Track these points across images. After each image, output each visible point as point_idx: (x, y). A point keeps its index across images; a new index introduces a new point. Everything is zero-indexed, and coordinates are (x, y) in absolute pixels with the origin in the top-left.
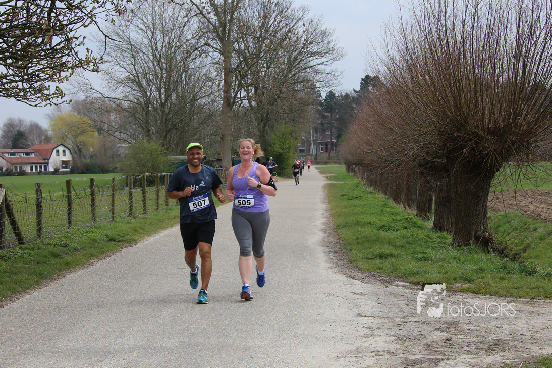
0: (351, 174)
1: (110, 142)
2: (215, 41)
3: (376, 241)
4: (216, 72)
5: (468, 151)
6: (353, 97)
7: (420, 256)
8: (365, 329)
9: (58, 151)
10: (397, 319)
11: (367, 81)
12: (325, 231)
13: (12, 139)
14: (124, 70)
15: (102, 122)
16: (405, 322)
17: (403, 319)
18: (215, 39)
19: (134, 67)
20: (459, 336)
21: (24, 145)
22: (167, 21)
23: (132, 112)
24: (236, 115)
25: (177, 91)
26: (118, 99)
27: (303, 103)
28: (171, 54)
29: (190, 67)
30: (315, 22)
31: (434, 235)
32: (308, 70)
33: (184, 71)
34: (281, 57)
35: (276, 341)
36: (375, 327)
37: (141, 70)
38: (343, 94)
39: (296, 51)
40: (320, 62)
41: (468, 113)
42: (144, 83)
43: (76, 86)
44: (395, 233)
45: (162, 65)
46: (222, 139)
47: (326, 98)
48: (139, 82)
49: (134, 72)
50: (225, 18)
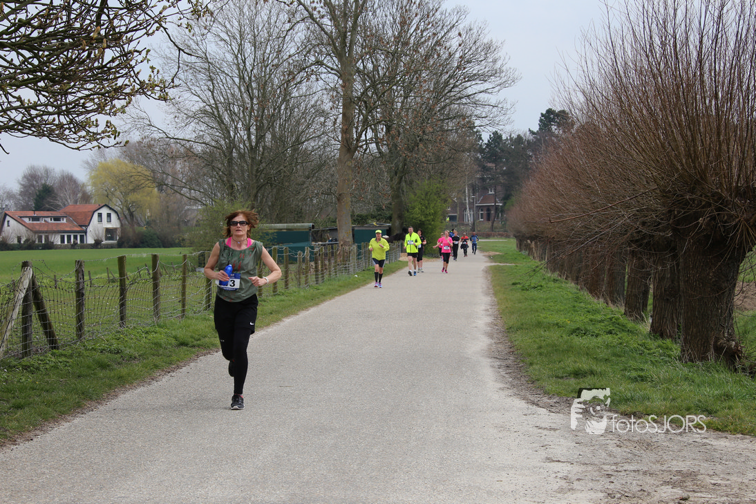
0: (524, 253)
1: (175, 203)
2: (328, 58)
3: (568, 351)
4: (331, 103)
5: (706, 221)
6: (528, 141)
7: (634, 374)
8: (558, 480)
9: (100, 215)
10: (606, 467)
11: (549, 117)
12: (491, 336)
13: (35, 197)
14: (198, 99)
15: (164, 173)
16: (617, 471)
17: (614, 467)
18: (330, 55)
19: (213, 95)
20: (699, 494)
21: (52, 205)
22: (260, 28)
23: (208, 160)
24: (359, 166)
25: (273, 130)
26: (189, 141)
27: (457, 149)
28: (265, 76)
29: (293, 95)
30: (475, 31)
31: (653, 344)
32: (464, 101)
33: (284, 100)
34: (425, 81)
35: (429, 495)
36: (573, 477)
37: (222, 98)
38: (514, 136)
39: (447, 73)
40: (482, 89)
41: (706, 166)
42: (226, 118)
43: (128, 121)
44: (595, 340)
45: (252, 90)
46: (338, 200)
47: (489, 141)
48: (220, 116)
49: (212, 102)
50: (346, 23)
